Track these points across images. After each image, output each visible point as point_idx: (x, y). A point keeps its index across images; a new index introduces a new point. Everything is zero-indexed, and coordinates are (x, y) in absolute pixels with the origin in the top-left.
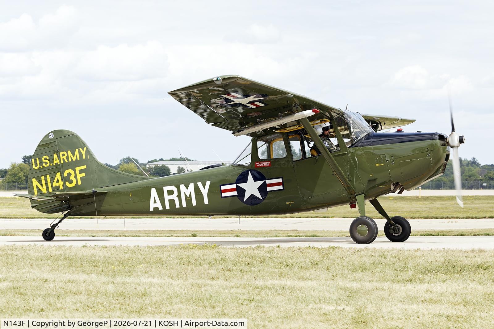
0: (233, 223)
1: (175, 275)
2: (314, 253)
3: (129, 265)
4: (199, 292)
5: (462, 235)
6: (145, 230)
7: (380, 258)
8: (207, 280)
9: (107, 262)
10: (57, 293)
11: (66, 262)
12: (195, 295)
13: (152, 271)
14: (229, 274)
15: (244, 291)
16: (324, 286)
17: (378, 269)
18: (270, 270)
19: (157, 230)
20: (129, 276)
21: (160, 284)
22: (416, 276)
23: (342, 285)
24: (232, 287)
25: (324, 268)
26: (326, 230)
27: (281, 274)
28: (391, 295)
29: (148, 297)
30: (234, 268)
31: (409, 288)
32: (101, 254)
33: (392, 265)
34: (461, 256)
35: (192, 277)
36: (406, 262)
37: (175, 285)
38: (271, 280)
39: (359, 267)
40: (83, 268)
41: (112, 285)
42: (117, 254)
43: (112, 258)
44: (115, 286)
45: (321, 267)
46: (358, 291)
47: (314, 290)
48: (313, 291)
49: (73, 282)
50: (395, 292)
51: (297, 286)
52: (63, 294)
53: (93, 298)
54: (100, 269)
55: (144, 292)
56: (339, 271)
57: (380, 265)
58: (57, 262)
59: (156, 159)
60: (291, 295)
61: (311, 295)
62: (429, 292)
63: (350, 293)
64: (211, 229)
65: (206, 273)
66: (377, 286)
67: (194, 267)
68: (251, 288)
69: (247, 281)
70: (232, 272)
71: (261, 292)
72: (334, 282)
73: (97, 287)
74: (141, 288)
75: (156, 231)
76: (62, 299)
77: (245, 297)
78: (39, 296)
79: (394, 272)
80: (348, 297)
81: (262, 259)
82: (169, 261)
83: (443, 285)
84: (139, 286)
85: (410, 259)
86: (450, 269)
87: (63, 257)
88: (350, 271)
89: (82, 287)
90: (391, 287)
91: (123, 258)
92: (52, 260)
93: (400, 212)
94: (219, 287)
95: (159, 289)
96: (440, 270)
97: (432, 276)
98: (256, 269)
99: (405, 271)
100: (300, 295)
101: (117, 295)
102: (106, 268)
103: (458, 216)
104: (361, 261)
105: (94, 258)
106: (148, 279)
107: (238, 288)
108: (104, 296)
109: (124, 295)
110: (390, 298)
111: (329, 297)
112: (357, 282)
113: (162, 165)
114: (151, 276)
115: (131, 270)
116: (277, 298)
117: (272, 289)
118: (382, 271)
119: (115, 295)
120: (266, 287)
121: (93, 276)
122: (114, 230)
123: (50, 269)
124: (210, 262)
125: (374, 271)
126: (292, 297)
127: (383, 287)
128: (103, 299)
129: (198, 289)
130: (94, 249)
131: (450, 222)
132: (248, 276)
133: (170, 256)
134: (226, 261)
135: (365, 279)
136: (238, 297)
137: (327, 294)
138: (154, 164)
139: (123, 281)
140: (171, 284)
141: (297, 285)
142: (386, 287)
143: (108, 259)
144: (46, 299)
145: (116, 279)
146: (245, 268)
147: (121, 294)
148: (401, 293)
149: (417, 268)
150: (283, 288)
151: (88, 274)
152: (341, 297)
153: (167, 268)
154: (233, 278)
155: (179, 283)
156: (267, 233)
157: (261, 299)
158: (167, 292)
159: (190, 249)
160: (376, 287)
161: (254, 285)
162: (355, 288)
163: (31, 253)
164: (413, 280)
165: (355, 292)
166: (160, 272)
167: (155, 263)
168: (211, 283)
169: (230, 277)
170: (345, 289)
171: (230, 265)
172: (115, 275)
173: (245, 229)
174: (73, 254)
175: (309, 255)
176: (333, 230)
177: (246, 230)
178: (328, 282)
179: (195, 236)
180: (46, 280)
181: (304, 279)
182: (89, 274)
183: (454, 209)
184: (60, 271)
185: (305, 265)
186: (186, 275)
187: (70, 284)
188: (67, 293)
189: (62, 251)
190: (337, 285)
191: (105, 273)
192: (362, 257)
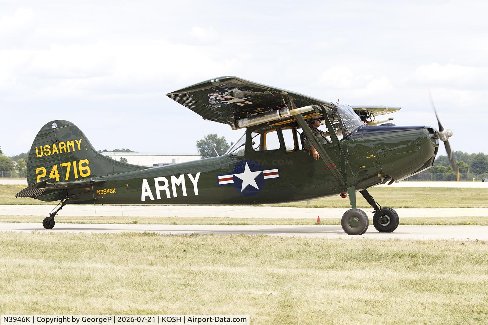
1: (116, 260)
2: (244, 241)
3: (74, 251)
4: (138, 277)
6: (89, 216)
7: (305, 246)
8: (146, 266)
12: (135, 279)
13: (95, 256)
14: (167, 260)
15: (180, 276)
17: (302, 257)
18: (204, 256)
20: (75, 261)
21: (103, 269)
22: (337, 263)
23: (270, 271)
24: (169, 273)
25: (253, 256)
27: (214, 260)
29: (92, 281)
30: (171, 254)
31: (331, 274)
32: (48, 240)
34: (379, 245)
35: (132, 263)
36: (328, 250)
37: (117, 270)
38: (205, 266)
39: (286, 254)
40: (32, 254)
41: (59, 270)
42: (63, 240)
44: (61, 270)
45: (251, 254)
46: (284, 277)
47: (244, 276)
48: (243, 277)
51: (229, 272)
53: (41, 282)
54: (48, 255)
55: (88, 277)
56: (267, 258)
62: (349, 279)
63: (277, 278)
67: (134, 253)
68: (187, 273)
69: (182, 267)
70: (169, 258)
71: (195, 277)
72: (262, 269)
73: (45, 271)
77: (180, 282)
79: (318, 260)
81: (197, 247)
82: (111, 247)
83: (362, 272)
84: (84, 271)
86: (369, 257)
88: (277, 258)
89: (32, 271)
90: (314, 274)
91: (69, 245)
95: (102, 273)
96: (359, 258)
97: (352, 263)
99: (328, 259)
100: (231, 280)
104: (288, 249)
105: (42, 244)
106: (92, 264)
107: (174, 273)
108: (51, 280)
109: (70, 279)
110: (313, 283)
111: (258, 282)
112: (283, 268)
114: (95, 261)
116: (210, 283)
117: (205, 275)
118: (306, 259)
119: (62, 279)
120: (200, 272)
124: (149, 249)
125: (299, 258)
127: (308, 273)
128: (50, 283)
129: (138, 274)
131: (369, 211)
132: (184, 262)
133: (112, 243)
135: (291, 266)
137: (256, 280)
139: (69, 265)
140: (113, 269)
142: (310, 273)
143: (55, 245)
146: (181, 254)
147: (67, 278)
148: (323, 279)
149: (338, 256)
151: (36, 259)
152: (269, 283)
153: (109, 254)
154: (170, 264)
156: (202, 220)
157: (196, 284)
158: (109, 276)
160: (301, 273)
161: (189, 271)
162: (282, 274)
164: (334, 267)
166: (103, 258)
167: (99, 249)
169: (167, 263)
170: (272, 275)
171: (167, 251)
172: (61, 260)
175: (240, 243)
178: (257, 268)
179: (135, 223)
181: (235, 266)
182: (38, 259)
185: (236, 252)
186: (126, 261)
190: (265, 272)
191: (52, 258)
192: (288, 245)
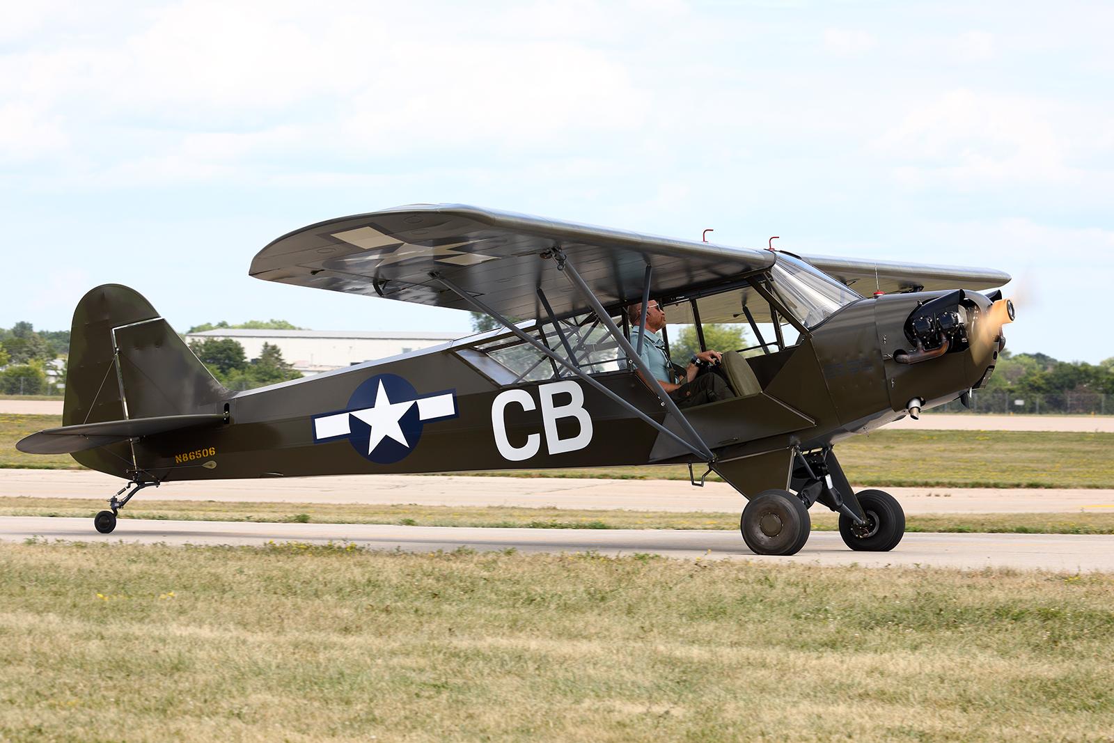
0: (398, 486)
1: (252, 619)
2: (596, 570)
3: (140, 593)
4: (311, 663)
5: (961, 531)
6: (179, 501)
7: (758, 587)
8: (331, 634)
12: (301, 670)
13: (196, 608)
14: (387, 619)
15: (422, 662)
17: (753, 615)
18: (487, 610)
19: (210, 501)
20: (141, 620)
21: (216, 642)
22: (846, 632)
23: (665, 653)
24: (393, 653)
25: (620, 610)
26: (627, 510)
27: (515, 622)
29: (188, 673)
30: (399, 604)
31: (829, 662)
32: (71, 563)
34: (958, 584)
35: (295, 626)
36: (822, 598)
37: (254, 643)
38: (490, 637)
39: (707, 608)
40: (28, 598)
41: (98, 641)
42: (110, 563)
44: (106, 643)
45: (614, 605)
46: (704, 668)
47: (594, 664)
48: (592, 666)
51: (553, 653)
53: (51, 674)
54: (68, 601)
55: (176, 662)
56: (658, 616)
59: (209, 324)
62: (877, 675)
63: (684, 672)
64: (344, 502)
66: (750, 655)
67: (299, 600)
68: (441, 655)
69: (430, 639)
70: (393, 615)
71: (464, 666)
72: (645, 645)
73: (62, 646)
77: (424, 678)
79: (793, 623)
81: (468, 584)
82: (239, 583)
83: (912, 656)
84: (165, 646)
85: (831, 590)
86: (931, 617)
88: (684, 618)
89: (26, 646)
90: (784, 660)
91: (126, 575)
95: (214, 653)
96: (904, 620)
97: (886, 634)
99: (820, 620)
100: (560, 675)
103: (954, 481)
104: (712, 594)
105: (54, 574)
106: (188, 628)
107: (408, 654)
108: (78, 670)
109: (127, 668)
110: (781, 686)
111: (632, 682)
112: (701, 645)
113: (223, 339)
114: (195, 621)
116: (504, 681)
117: (491, 660)
118: (762, 620)
119: (106, 667)
120: (478, 653)
124: (341, 589)
125: (743, 618)
127: (766, 658)
128: (76, 676)
129: (309, 655)
131: (933, 495)
132: (433, 626)
133: (241, 572)
135: (721, 639)
137: (628, 676)
138: (205, 336)
139: (126, 630)
140: (244, 642)
141: (554, 650)
142: (772, 658)
143: (88, 576)
146: (427, 606)
147: (120, 665)
148: (808, 675)
149: (848, 613)
151: (38, 613)
152: (662, 683)
153: (233, 602)
154: (397, 628)
156: (481, 515)
157: (465, 683)
158: (234, 660)
160: (748, 659)
161: (448, 648)
162: (696, 660)
164: (838, 644)
166: (217, 611)
167: (205, 588)
169: (389, 627)
170: (671, 662)
171: (389, 596)
172: (104, 617)
173: (427, 504)
175: (584, 575)
176: (645, 511)
177: (430, 507)
178: (632, 643)
179: (303, 520)
181: (573, 636)
182: (42, 612)
183: (945, 463)
185: (573, 600)
186: (280, 621)
190: (653, 654)
191: (81, 611)
192: (714, 582)
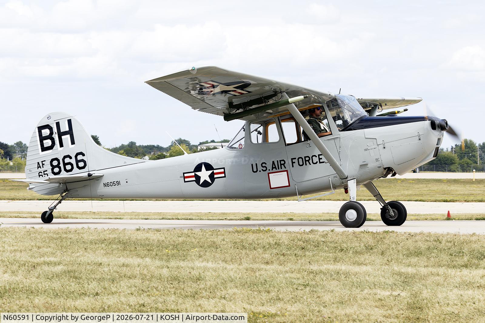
9: (160, 245)
10: (112, 277)
11: (120, 245)
16: (379, 271)
28: (447, 280)
33: (447, 250)
43: (166, 242)
49: (127, 266)
50: (450, 278)
52: (117, 278)
57: (435, 250)
58: (111, 246)
60: (346, 280)
61: (366, 280)
65: (260, 257)
74: (195, 272)
75: (208, 213)
76: (117, 283)
78: (94, 280)
80: (403, 282)
87: (117, 241)
92: (106, 243)
93: (454, 195)
94: (273, 271)
98: (311, 254)
101: (171, 280)
102: (160, 252)
115: (185, 254)
121: (148, 260)
122: (166, 213)
123: (105, 253)
126: (346, 282)
130: (148, 232)
134: (280, 245)
136: (292, 282)
144: (101, 283)
145: (170, 263)
150: (338, 272)
155: (233, 267)
159: (244, 233)
163: (85, 236)
165: (410, 278)
168: (266, 267)
174: (127, 238)
180: (101, 264)
184: (114, 255)
187: (125, 268)
188: (122, 277)
189: (116, 234)
